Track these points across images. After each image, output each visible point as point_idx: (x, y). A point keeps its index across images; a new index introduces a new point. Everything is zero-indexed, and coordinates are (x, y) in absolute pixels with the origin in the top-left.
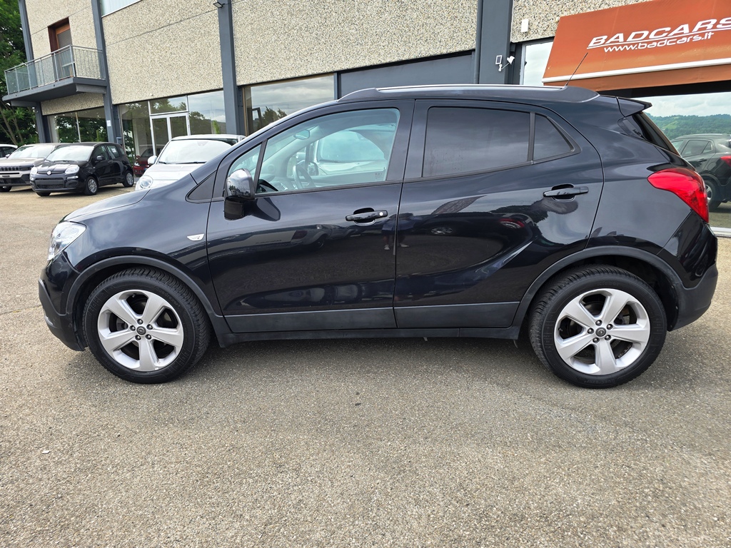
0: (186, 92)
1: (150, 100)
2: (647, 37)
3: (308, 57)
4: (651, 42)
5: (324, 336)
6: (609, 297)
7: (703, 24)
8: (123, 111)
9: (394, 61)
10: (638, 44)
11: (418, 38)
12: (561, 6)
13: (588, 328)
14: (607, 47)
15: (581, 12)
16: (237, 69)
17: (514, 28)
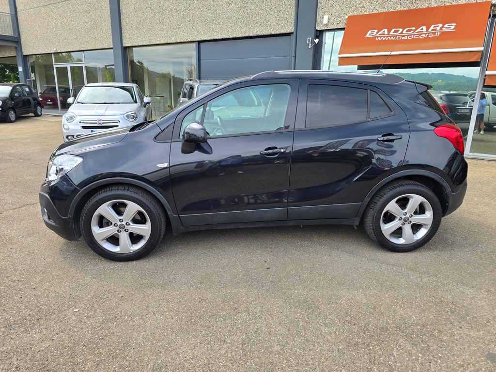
0: (83, 49)
1: (54, 53)
2: (402, 33)
3: (177, 30)
4: (404, 36)
5: (241, 226)
6: (411, 199)
7: (434, 27)
8: (31, 61)
9: (238, 36)
10: (396, 36)
11: (255, 22)
12: (348, 9)
13: (399, 217)
14: (378, 37)
15: (361, 14)
16: (123, 35)
17: (319, 20)
